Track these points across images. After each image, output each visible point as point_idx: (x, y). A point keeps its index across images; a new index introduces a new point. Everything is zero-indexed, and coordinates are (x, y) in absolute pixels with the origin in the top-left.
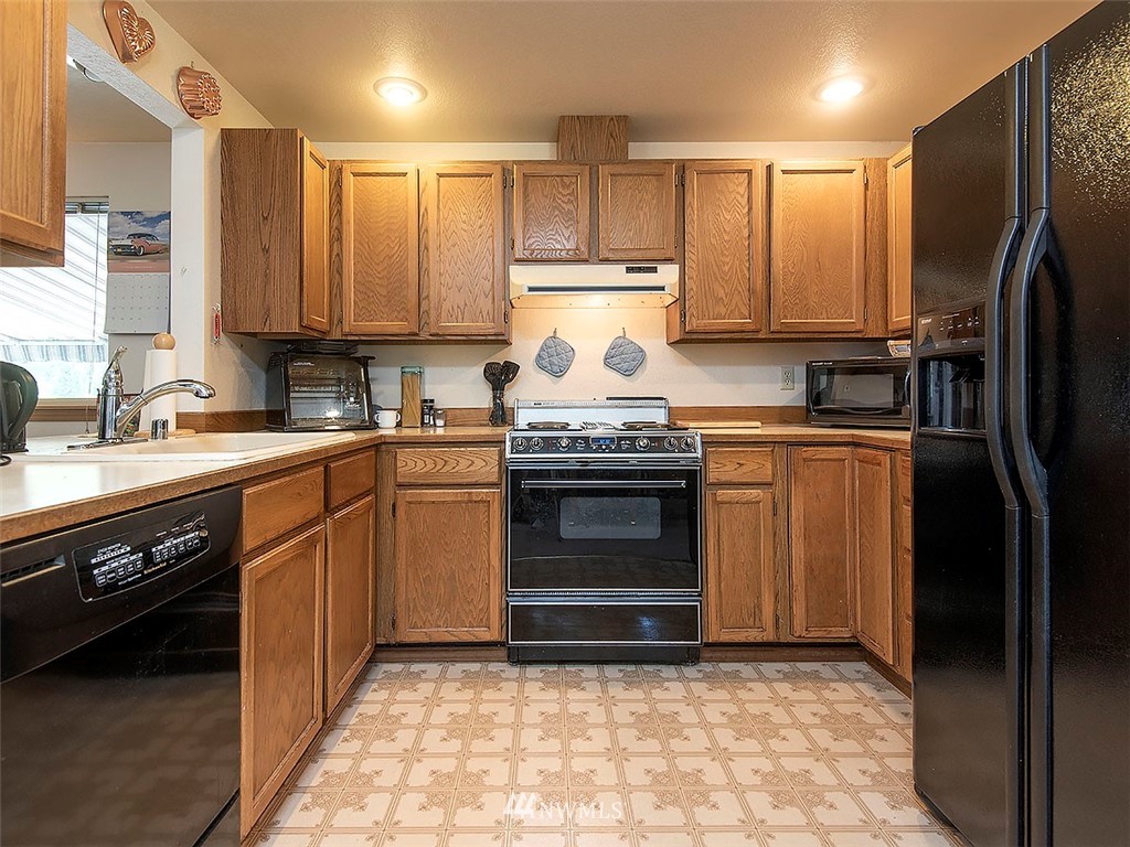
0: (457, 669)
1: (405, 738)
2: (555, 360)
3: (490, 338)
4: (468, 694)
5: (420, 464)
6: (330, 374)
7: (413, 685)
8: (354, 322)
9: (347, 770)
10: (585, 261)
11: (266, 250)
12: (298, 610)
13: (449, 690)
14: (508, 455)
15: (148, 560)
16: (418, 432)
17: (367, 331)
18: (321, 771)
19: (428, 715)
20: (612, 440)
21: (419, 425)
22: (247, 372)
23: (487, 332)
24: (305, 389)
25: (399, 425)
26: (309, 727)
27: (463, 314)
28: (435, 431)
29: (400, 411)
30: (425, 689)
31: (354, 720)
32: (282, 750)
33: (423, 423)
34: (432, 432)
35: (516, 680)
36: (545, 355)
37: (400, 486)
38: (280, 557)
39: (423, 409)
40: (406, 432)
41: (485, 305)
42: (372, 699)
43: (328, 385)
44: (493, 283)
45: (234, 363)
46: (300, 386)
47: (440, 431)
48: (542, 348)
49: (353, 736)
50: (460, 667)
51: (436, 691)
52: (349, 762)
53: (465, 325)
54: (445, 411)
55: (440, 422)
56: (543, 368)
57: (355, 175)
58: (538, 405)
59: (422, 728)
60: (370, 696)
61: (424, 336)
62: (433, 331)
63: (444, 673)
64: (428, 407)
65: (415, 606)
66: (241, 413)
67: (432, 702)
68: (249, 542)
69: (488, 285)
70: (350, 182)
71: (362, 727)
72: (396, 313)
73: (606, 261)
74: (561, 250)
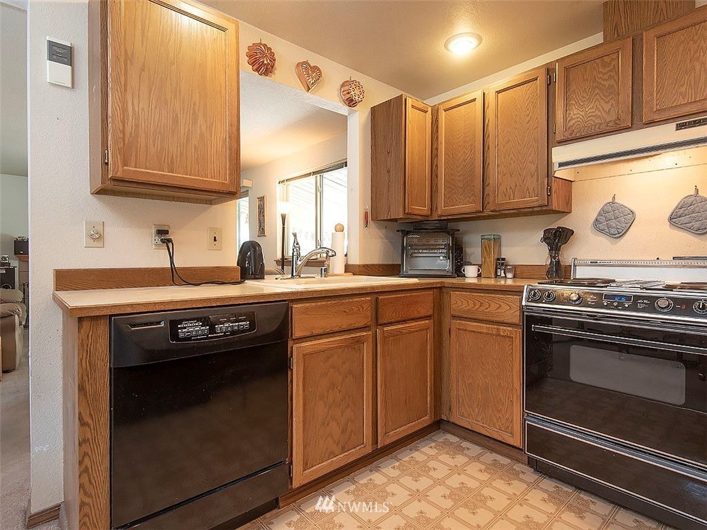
0: (490, 457)
1: (424, 482)
2: (613, 223)
3: (535, 209)
4: (485, 477)
5: (465, 303)
6: (440, 242)
7: (455, 454)
8: (444, 208)
9: (380, 484)
10: (627, 129)
11: (388, 171)
12: (346, 377)
13: (474, 469)
14: (524, 303)
15: (212, 330)
16: (492, 282)
17: (452, 212)
18: (369, 478)
19: (449, 476)
20: (628, 298)
21: (493, 276)
22: (390, 242)
23: (531, 205)
24: (426, 251)
25: (479, 276)
26: (358, 448)
27: (514, 193)
28: (506, 281)
29: (480, 266)
30: (461, 459)
31: (407, 459)
32: (334, 454)
33: (496, 276)
34: (503, 282)
35: (528, 484)
36: (602, 219)
37: (454, 317)
38: (326, 345)
39: (497, 265)
40: (484, 282)
41: (531, 183)
42: (425, 452)
43: (440, 249)
44: (537, 165)
45: (381, 238)
46: (423, 249)
47: (510, 282)
48: (600, 214)
49: (398, 468)
50: (495, 456)
51: (465, 465)
52: (385, 480)
53: (518, 201)
54: (515, 267)
55: (510, 275)
56: (601, 231)
57: (446, 110)
58: (594, 263)
59: (438, 482)
60: (426, 450)
61: (487, 213)
62: (491, 209)
63: (481, 455)
64: (501, 263)
65: (463, 401)
66: (385, 265)
67: (455, 470)
68: (297, 333)
69: (533, 167)
70: (443, 116)
71: (408, 465)
72: (468, 199)
73: (651, 123)
74: (601, 124)
